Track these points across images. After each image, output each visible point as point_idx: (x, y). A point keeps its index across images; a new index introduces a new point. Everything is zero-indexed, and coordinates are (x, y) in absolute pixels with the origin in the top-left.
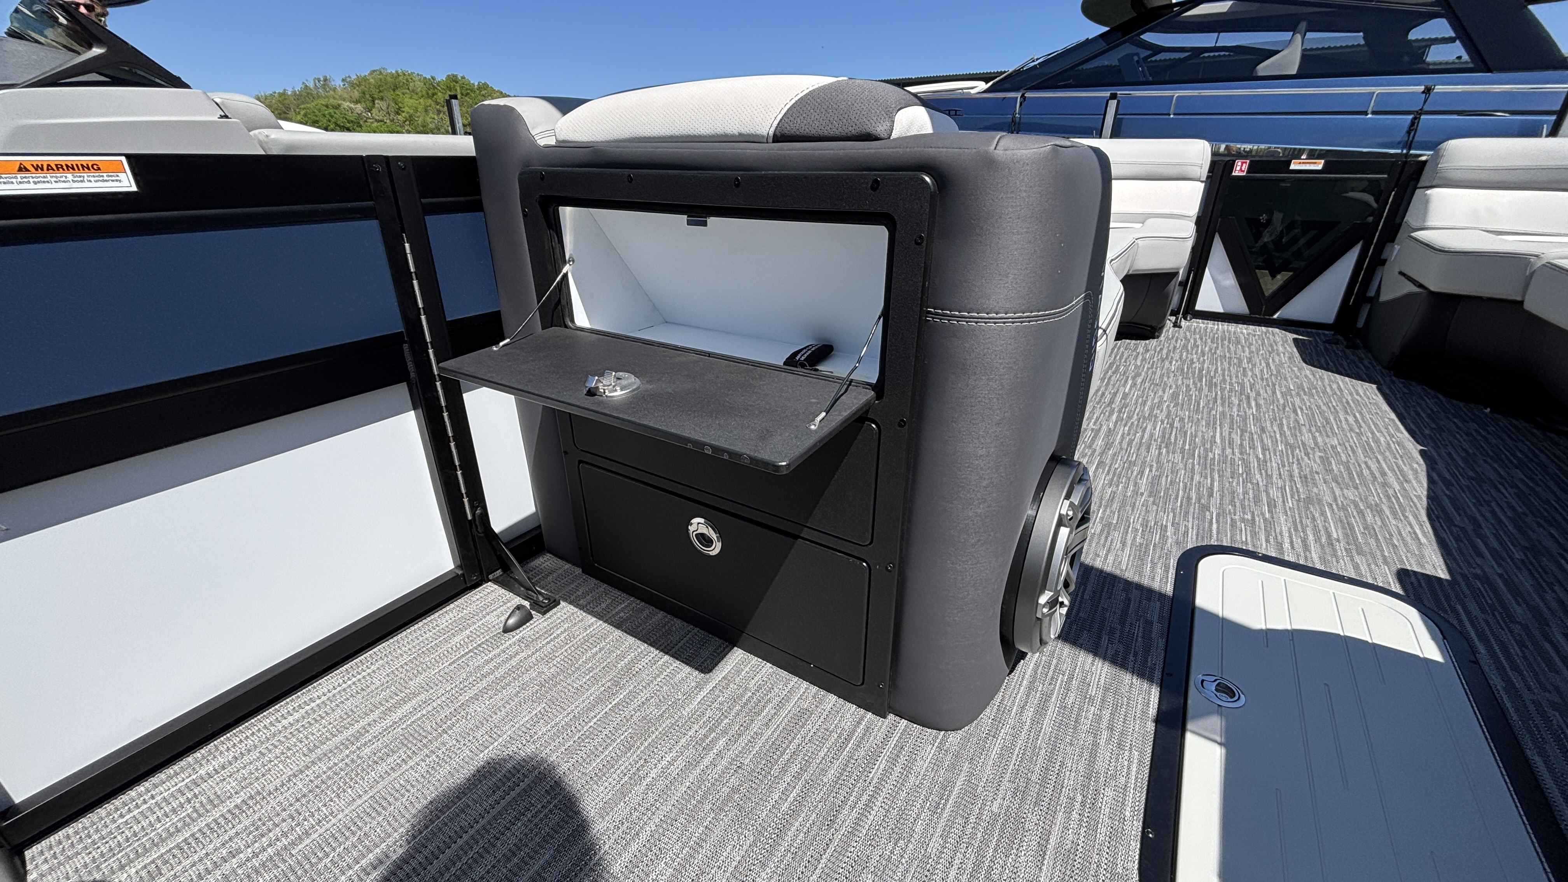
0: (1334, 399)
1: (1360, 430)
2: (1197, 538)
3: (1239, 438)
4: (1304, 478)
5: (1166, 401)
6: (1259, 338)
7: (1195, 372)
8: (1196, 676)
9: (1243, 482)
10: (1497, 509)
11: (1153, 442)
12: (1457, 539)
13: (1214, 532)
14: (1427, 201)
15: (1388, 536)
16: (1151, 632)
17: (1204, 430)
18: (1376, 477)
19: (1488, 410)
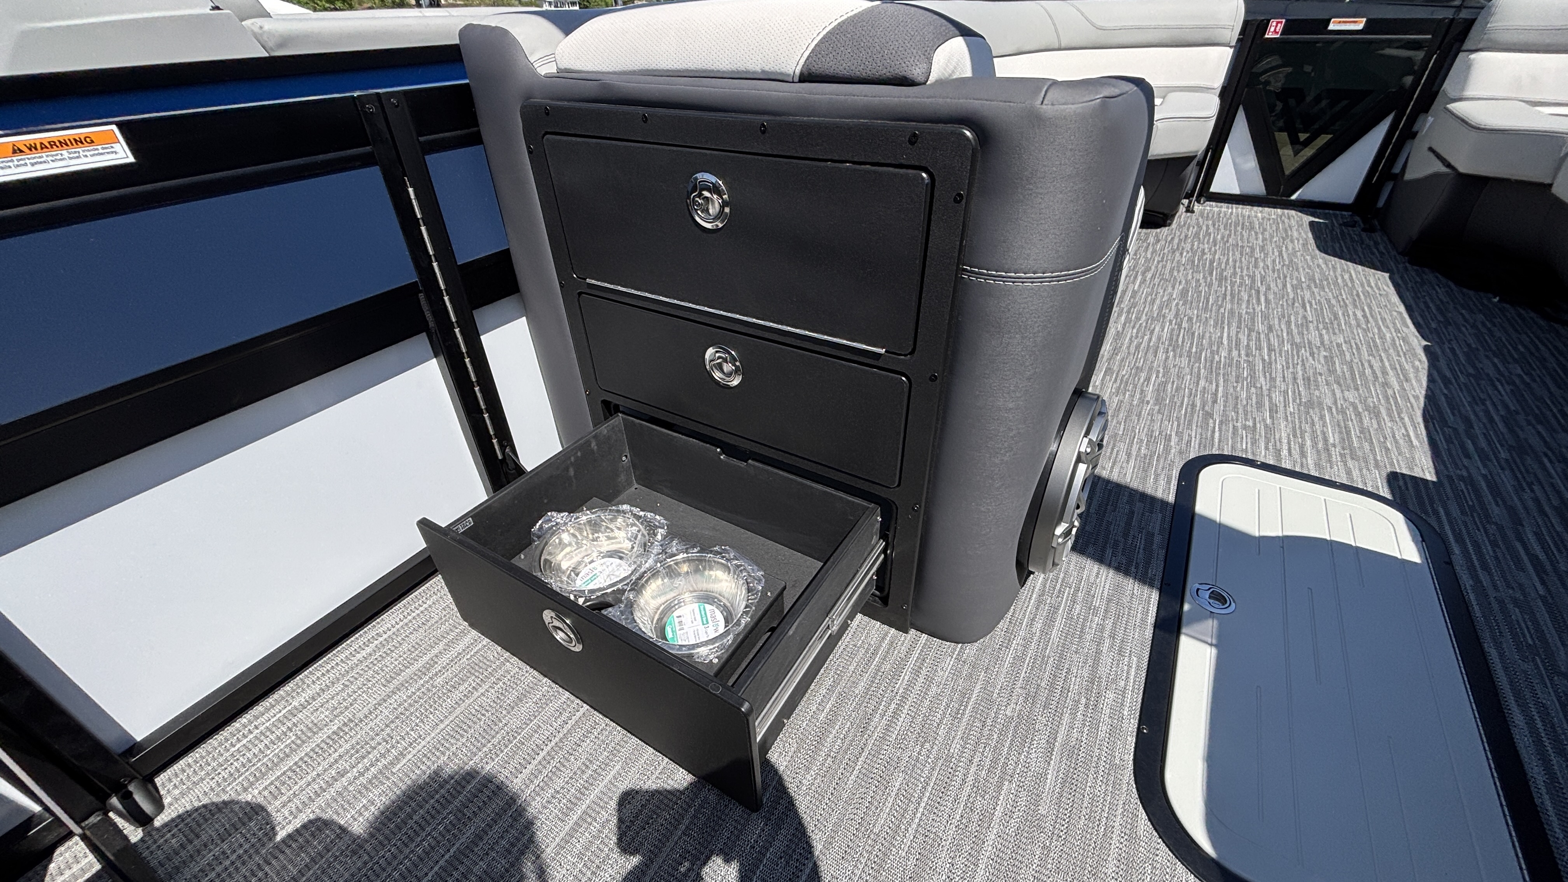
0: (1345, 291)
1: (1367, 325)
2: (1199, 448)
3: (1246, 338)
4: (1307, 380)
5: (1174, 299)
6: (1274, 222)
7: (1206, 264)
8: (1192, 584)
9: (1247, 388)
10: (1491, 408)
11: (1160, 345)
12: (1449, 441)
13: (1216, 440)
14: (1469, 66)
15: (1382, 440)
16: (1152, 544)
17: (1212, 331)
18: (1377, 377)
19: (1498, 298)
